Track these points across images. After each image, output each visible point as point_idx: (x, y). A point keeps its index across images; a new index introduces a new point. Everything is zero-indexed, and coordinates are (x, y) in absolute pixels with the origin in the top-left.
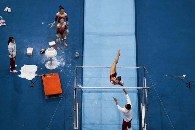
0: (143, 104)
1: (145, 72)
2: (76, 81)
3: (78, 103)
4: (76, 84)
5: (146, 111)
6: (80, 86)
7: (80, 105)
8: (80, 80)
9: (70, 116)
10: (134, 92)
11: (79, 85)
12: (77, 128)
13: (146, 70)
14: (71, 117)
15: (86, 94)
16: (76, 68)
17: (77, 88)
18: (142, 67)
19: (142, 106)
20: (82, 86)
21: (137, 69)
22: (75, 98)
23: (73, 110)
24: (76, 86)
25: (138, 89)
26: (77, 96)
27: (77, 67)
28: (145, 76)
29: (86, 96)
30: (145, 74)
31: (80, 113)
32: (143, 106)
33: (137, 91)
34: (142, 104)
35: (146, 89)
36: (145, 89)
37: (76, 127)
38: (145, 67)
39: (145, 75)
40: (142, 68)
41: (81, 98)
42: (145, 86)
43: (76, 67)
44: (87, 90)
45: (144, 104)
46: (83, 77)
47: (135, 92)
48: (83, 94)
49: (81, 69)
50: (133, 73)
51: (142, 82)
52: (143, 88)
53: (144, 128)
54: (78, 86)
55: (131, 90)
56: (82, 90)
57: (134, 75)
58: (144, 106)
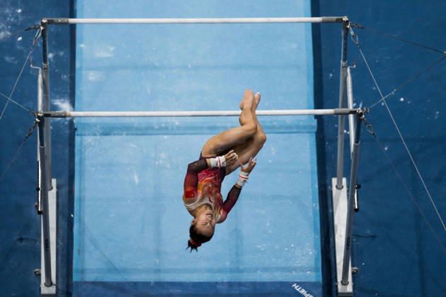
0: (340, 182)
1: (345, 39)
2: (44, 83)
3: (54, 181)
4: (46, 99)
5: (352, 211)
6: (64, 106)
7: (65, 190)
8: (65, 77)
9: (21, 239)
10: (298, 127)
11: (57, 102)
12: (52, 290)
13: (352, 33)
14: (24, 243)
15: (89, 139)
16: (43, 24)
17: (48, 115)
18: (334, 18)
19: (334, 189)
20: (73, 104)
21: (315, 26)
22: (39, 159)
23: (34, 212)
24: (44, 108)
25: (317, 117)
26: (48, 152)
27: (50, 22)
28: (345, 60)
29: (89, 148)
30: (345, 49)
31: (64, 224)
32: (339, 187)
33: (315, 123)
34: (334, 181)
35: (351, 117)
36: (347, 114)
37: (49, 284)
38: (345, 19)
39: (345, 54)
40: (332, 22)
41: (67, 158)
42: (345, 105)
43: (44, 21)
44: (95, 125)
45: (344, 180)
46: (78, 65)
47: (305, 127)
48: (77, 139)
49: (68, 28)
50: (295, 46)
51: (335, 83)
52: (340, 110)
53: (345, 283)
54: (55, 108)
55: (288, 121)
56: (71, 123)
57: (301, 52)
58: (345, 189)
